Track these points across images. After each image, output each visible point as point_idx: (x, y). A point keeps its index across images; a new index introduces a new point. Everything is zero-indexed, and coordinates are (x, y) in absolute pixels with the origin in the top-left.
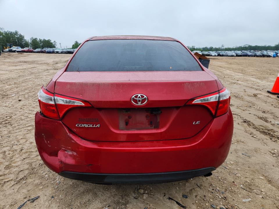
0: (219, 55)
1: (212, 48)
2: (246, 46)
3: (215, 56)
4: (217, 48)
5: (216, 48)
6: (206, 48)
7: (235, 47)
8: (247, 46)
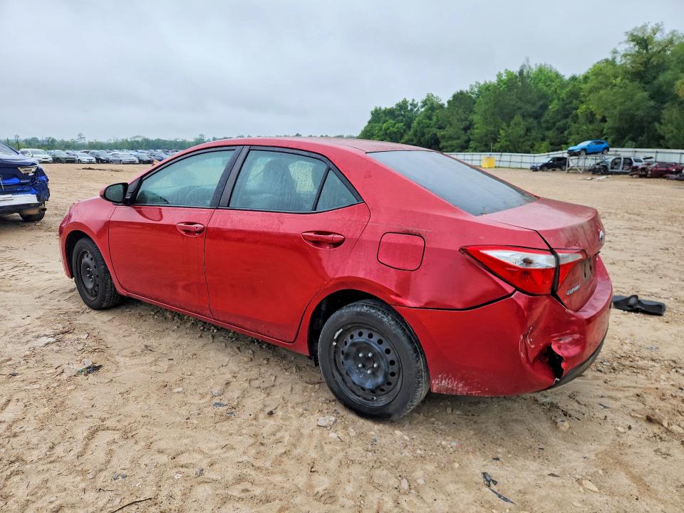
0: (99, 161)
1: (53, 141)
2: (137, 139)
3: (90, 162)
4: (68, 142)
5: (63, 141)
6: (35, 140)
7: (112, 141)
8: (140, 139)
